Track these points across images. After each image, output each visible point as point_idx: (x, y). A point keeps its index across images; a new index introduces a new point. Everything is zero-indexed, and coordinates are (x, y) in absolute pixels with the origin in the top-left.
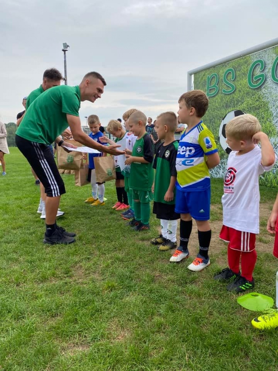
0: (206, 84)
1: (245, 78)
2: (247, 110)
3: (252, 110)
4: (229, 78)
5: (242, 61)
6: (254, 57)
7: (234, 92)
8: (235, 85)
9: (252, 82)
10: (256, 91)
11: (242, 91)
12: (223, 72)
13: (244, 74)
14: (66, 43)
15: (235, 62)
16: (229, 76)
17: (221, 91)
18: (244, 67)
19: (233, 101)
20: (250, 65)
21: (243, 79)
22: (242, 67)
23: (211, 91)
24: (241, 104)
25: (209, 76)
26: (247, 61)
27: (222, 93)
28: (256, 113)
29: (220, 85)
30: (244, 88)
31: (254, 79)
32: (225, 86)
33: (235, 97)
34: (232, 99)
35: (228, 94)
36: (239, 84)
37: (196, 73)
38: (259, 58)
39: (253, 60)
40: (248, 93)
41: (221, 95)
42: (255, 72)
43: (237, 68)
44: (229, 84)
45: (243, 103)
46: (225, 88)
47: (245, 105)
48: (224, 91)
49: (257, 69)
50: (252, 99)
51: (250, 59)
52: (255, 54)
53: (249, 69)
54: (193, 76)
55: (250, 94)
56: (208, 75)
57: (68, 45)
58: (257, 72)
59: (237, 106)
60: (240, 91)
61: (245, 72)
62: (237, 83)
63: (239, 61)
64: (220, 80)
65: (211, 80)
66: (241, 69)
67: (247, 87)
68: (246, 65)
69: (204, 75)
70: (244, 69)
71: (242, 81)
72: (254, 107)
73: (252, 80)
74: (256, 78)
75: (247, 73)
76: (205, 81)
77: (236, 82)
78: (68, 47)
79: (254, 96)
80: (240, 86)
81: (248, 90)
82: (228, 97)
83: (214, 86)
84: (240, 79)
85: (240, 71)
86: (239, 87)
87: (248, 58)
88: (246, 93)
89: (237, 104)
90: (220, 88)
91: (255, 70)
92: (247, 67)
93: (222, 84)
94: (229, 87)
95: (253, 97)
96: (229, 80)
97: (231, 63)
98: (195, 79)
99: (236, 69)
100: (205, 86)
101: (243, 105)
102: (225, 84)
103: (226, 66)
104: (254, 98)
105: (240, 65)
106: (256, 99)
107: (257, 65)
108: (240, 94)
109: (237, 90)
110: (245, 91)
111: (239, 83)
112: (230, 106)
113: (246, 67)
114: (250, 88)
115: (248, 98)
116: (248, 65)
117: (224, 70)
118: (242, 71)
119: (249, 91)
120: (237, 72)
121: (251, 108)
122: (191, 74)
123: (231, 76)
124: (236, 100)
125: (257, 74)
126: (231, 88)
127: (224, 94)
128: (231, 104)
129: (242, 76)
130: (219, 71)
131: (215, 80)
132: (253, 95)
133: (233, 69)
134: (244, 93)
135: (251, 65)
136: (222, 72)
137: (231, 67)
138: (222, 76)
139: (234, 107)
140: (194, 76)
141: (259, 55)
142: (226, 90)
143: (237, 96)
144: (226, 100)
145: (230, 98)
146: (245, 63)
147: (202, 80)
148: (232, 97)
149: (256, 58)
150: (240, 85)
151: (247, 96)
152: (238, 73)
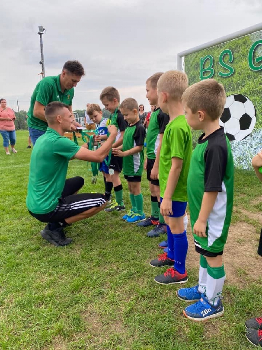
0: (199, 67)
1: (244, 60)
2: (249, 93)
3: (255, 93)
4: (226, 60)
5: (240, 41)
6: (254, 37)
7: (232, 75)
8: (234, 68)
9: (254, 64)
10: (259, 73)
11: (242, 74)
12: (219, 54)
13: (243, 56)
14: (42, 26)
15: (232, 43)
16: (226, 58)
17: (218, 73)
18: (244, 48)
19: (232, 85)
20: (249, 45)
21: (243, 61)
22: (241, 48)
23: (206, 74)
24: (242, 88)
25: (202, 59)
26: (247, 42)
27: (218, 76)
28: (260, 97)
29: (215, 68)
30: (244, 70)
31: (255, 61)
32: (222, 69)
33: (234, 80)
34: (230, 83)
35: (226, 77)
36: (238, 67)
37: (187, 55)
38: (260, 38)
39: (253, 41)
40: (249, 76)
41: (218, 78)
42: (256, 54)
43: (235, 49)
44: (227, 66)
45: (244, 86)
46: (221, 71)
47: (246, 89)
48: (221, 74)
49: (258, 50)
50: (254, 83)
51: (249, 39)
52: (256, 34)
53: (249, 51)
54: (183, 58)
55: (251, 77)
56: (201, 57)
57: (44, 28)
58: (259, 53)
59: (237, 90)
60: (240, 74)
61: (244, 53)
62: (236, 65)
63: (237, 41)
64: (215, 62)
65: (205, 62)
66: (239, 50)
67: (248, 70)
68: (245, 46)
69: (196, 57)
70: (243, 51)
71: (242, 63)
72: (257, 90)
73: (254, 61)
74: (257, 60)
75: (247, 54)
76: (198, 64)
77: (234, 65)
78: (44, 30)
79: (257, 79)
80: (240, 69)
81: (249, 72)
82: (226, 81)
83: (209, 69)
84: (240, 61)
85: (238, 52)
86: (238, 70)
87: (247, 38)
88: (247, 76)
89: (237, 88)
90: (216, 71)
91: (256, 51)
92: (247, 47)
93: (218, 66)
94: (226, 69)
95: (255, 80)
96: (227, 62)
97: (227, 44)
98: (186, 61)
99: (233, 51)
100: (198, 68)
101: (244, 89)
102: (222, 66)
103: (221, 47)
104: (257, 81)
105: (238, 46)
106: (259, 82)
107: (258, 45)
108: (240, 77)
109: (237, 73)
110: (246, 74)
111: (238, 65)
112: (229, 90)
113: (245, 48)
114: (252, 70)
115: (250, 81)
116: (247, 45)
117: (219, 51)
118: (242, 53)
119: (250, 74)
120: (234, 53)
121: (253, 92)
122: (181, 57)
123: (228, 58)
124: (236, 84)
125: (259, 55)
126: (229, 71)
127: (221, 77)
128: (230, 87)
129: (242, 58)
130: (214, 53)
131: (209, 62)
132: (255, 78)
133: (230, 50)
134: (245, 76)
135: (251, 46)
136: (217, 54)
137: (228, 48)
138: (218, 58)
139: (234, 91)
140: (185, 58)
141: (260, 35)
142: (223, 73)
143: (236, 78)
144: (224, 83)
145: (229, 81)
146: (244, 44)
147: (194, 63)
148: (230, 81)
149: (256, 38)
150: (240, 67)
151: (248, 79)
152: (236, 55)
